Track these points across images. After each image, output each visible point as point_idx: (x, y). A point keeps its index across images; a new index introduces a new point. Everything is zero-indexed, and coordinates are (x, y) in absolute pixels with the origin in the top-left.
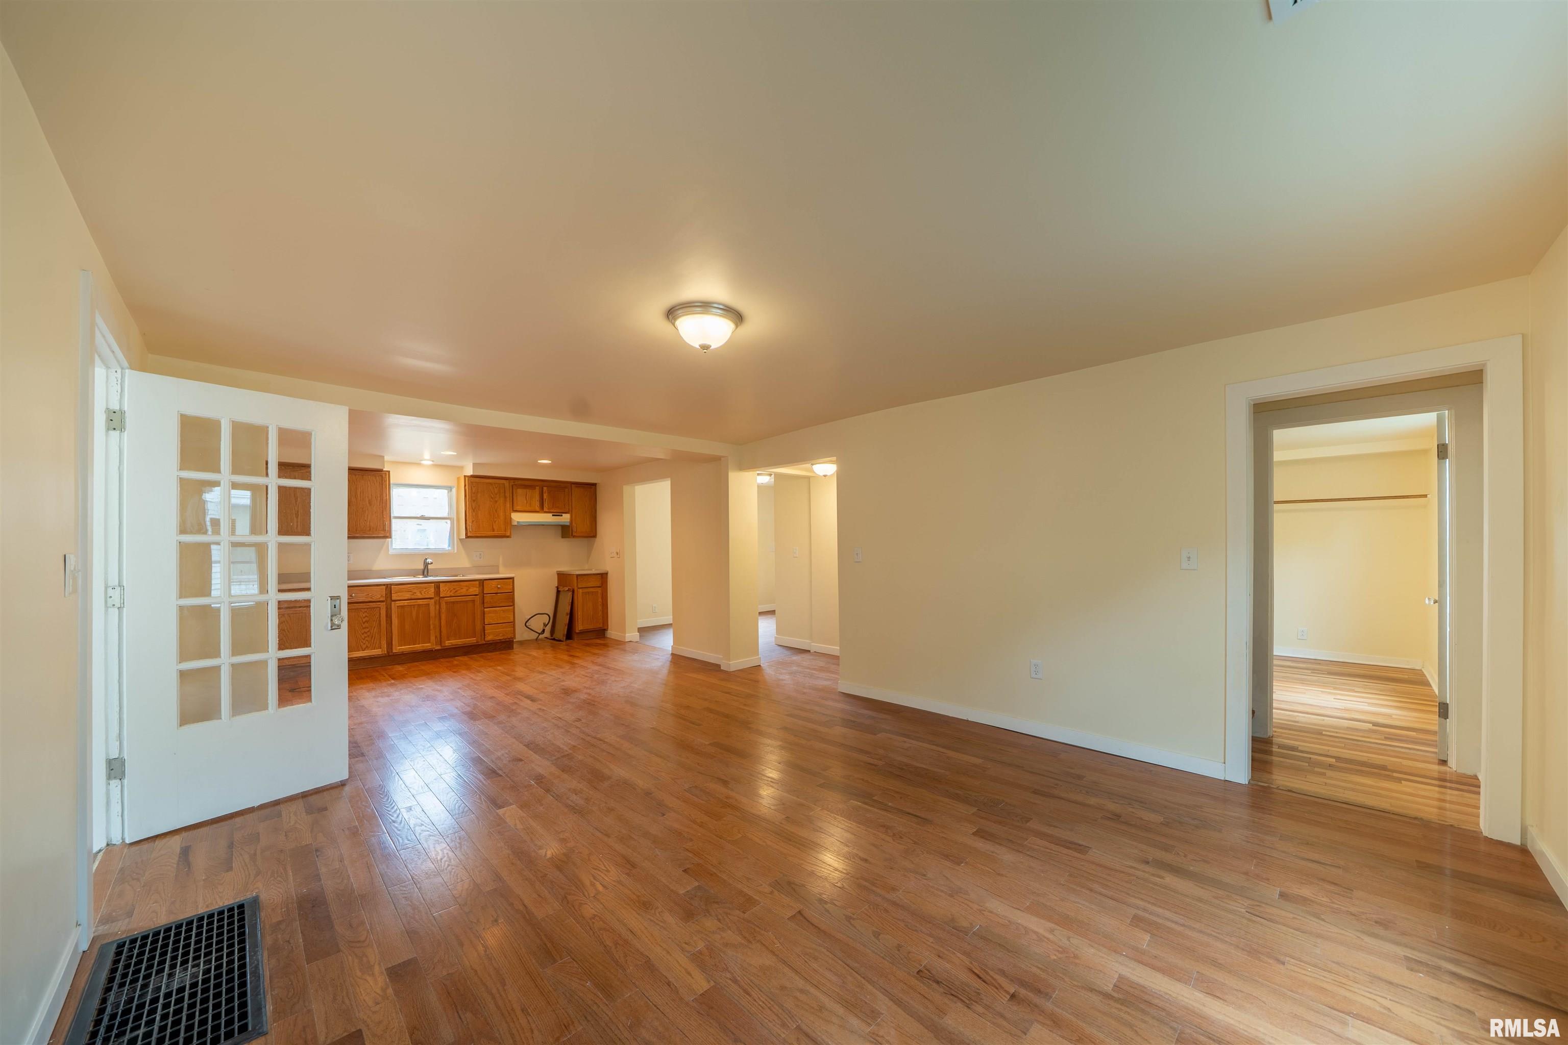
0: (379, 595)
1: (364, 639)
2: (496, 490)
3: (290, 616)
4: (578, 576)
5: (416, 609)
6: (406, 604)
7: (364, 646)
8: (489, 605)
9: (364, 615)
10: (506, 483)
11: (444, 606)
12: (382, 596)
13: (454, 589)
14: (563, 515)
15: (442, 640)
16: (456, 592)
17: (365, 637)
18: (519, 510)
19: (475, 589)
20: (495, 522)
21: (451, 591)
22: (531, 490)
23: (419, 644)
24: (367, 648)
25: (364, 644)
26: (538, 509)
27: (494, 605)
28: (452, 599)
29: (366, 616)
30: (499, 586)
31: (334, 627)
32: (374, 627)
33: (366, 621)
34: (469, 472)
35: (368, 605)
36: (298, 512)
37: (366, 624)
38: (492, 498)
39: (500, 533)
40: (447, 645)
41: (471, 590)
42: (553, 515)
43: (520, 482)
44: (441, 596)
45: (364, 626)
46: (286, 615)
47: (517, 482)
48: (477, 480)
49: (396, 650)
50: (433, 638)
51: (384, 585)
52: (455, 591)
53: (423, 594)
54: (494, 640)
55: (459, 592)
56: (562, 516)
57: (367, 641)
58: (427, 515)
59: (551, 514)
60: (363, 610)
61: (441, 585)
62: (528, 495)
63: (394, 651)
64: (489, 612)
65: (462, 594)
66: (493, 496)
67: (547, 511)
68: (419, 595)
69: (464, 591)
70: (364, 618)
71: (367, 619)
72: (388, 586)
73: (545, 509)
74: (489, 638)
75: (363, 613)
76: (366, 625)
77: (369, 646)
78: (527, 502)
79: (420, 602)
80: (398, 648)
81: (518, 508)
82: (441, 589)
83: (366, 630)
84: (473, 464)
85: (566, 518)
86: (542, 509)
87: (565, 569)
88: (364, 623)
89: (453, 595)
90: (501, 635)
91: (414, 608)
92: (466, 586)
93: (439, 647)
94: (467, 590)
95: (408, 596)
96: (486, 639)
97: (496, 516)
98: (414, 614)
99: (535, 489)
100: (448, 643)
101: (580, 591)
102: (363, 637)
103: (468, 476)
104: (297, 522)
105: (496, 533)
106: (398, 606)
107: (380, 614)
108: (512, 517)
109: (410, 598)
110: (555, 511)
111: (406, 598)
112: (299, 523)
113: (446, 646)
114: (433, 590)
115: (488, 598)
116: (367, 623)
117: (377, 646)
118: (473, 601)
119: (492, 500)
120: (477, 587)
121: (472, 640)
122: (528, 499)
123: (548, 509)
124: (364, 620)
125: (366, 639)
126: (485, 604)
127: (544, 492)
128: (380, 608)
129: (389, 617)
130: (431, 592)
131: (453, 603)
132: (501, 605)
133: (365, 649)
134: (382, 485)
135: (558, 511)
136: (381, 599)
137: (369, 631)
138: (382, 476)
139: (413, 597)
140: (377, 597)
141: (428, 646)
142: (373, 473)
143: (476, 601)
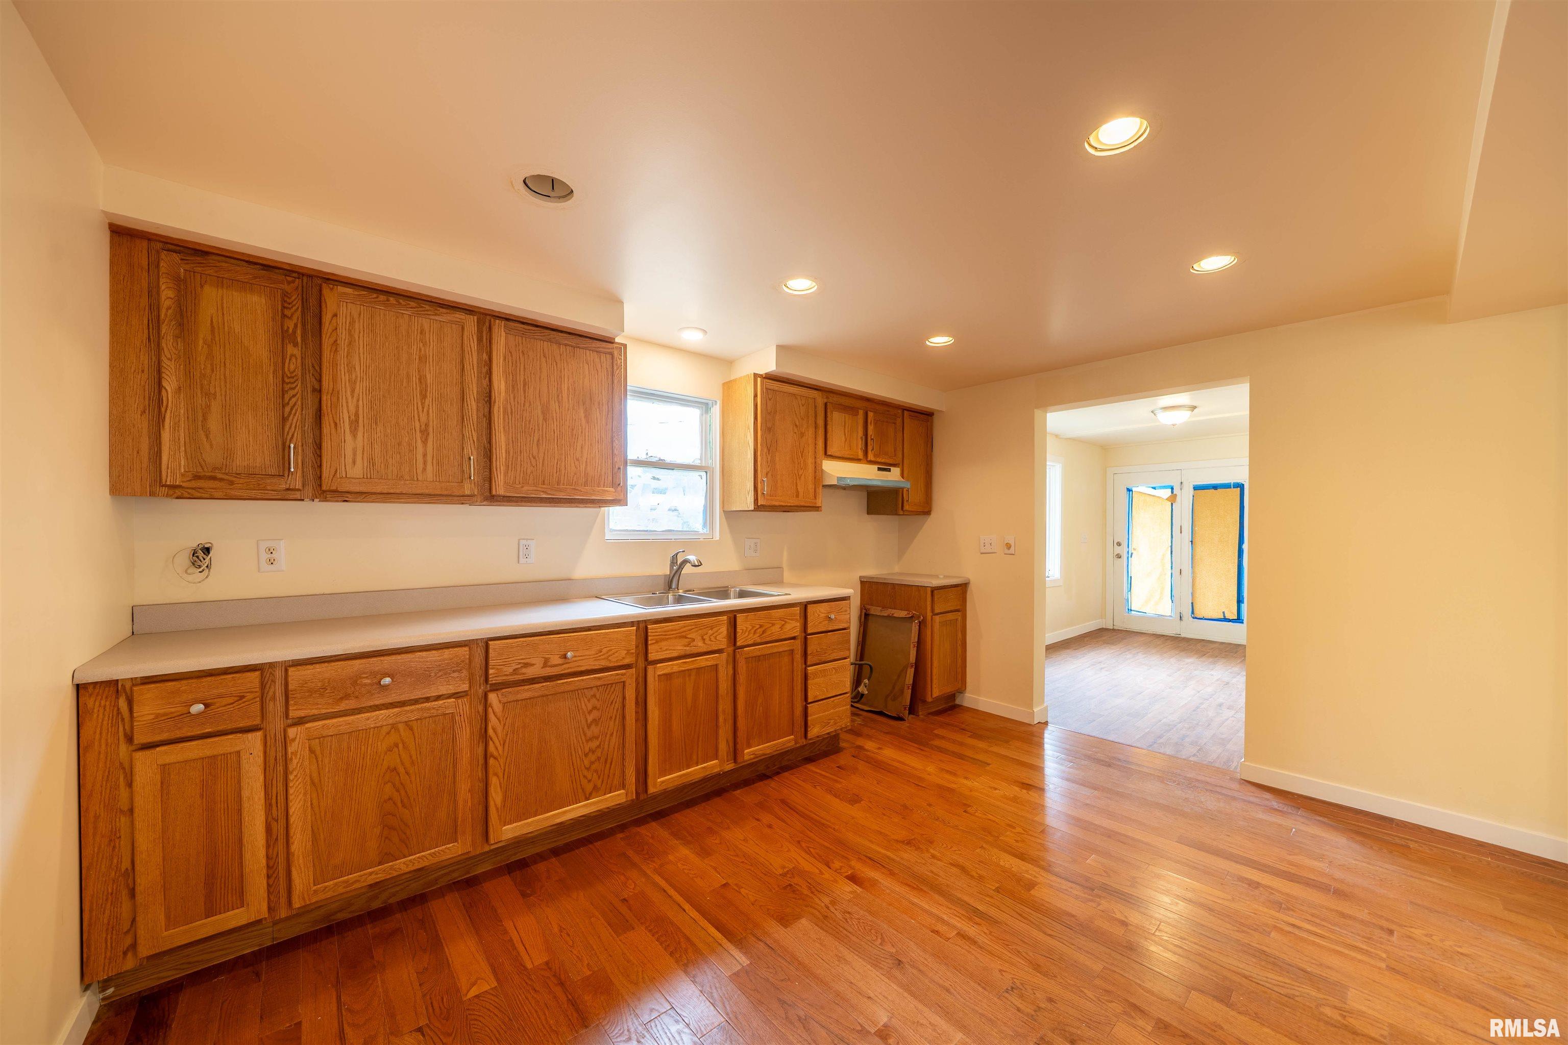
1: (588, 769)
3: (411, 729)
4: (934, 590)
5: (692, 678)
6: (676, 669)
7: (589, 787)
8: (815, 660)
9: (590, 707)
12: (627, 653)
13: (761, 626)
14: (892, 468)
15: (739, 746)
16: (764, 632)
17: (592, 763)
18: (835, 454)
19: (793, 623)
20: (799, 478)
21: (755, 632)
22: (852, 414)
23: (697, 764)
24: (596, 790)
25: (589, 781)
26: (861, 455)
27: (824, 659)
28: (755, 650)
29: (595, 708)
30: (829, 615)
32: (612, 735)
33: (594, 720)
34: (768, 364)
35: (599, 678)
36: (427, 425)
37: (593, 727)
38: (796, 426)
39: (806, 500)
40: (746, 758)
41: (788, 627)
42: (879, 469)
43: (836, 398)
44: (739, 644)
45: (589, 734)
46: (401, 727)
47: (833, 397)
48: (783, 386)
49: (655, 785)
50: (722, 746)
51: (632, 624)
52: (760, 630)
53: (707, 642)
54: (821, 736)
55: (769, 632)
56: (889, 470)
57: (596, 771)
58: (669, 458)
59: (876, 467)
60: (589, 693)
61: (739, 617)
62: (848, 423)
63: (651, 789)
64: (813, 675)
65: (774, 638)
66: (796, 421)
67: (873, 459)
68: (700, 644)
69: (774, 630)
70: (590, 712)
71: (595, 714)
72: (640, 627)
73: (870, 456)
75: (589, 701)
76: (595, 730)
77: (599, 783)
78: (845, 440)
79: (703, 661)
80: (658, 781)
81: (833, 450)
82: (739, 629)
83: (594, 744)
84: (778, 346)
85: (893, 476)
87: (871, 572)
88: (589, 726)
89: (759, 640)
90: (833, 722)
91: (690, 675)
92: (781, 619)
93: (733, 766)
94: (780, 627)
96: (810, 735)
97: (802, 464)
98: (689, 692)
99: (857, 414)
100: (749, 753)
101: (937, 619)
102: (587, 763)
103: (761, 376)
104: (425, 455)
105: (801, 500)
106: (659, 676)
107: (624, 698)
108: (824, 468)
109: (683, 653)
110: (883, 461)
111: (675, 654)
112: (429, 458)
113: (744, 762)
114: (724, 630)
115: (810, 644)
116: (597, 725)
117: (617, 782)
118: (790, 651)
119: (796, 430)
120: (796, 620)
121: (787, 741)
122: (846, 432)
123: (875, 456)
124: (590, 719)
125: (594, 767)
126: (809, 657)
127: (869, 422)
128: (624, 682)
129: (642, 703)
130: (722, 636)
131: (759, 658)
132: (834, 656)
133: (591, 794)
134: (613, 375)
136: (626, 661)
137: (599, 747)
138: (612, 354)
139: (689, 650)
140: (618, 656)
141: (713, 767)
142: (598, 344)
143: (796, 652)
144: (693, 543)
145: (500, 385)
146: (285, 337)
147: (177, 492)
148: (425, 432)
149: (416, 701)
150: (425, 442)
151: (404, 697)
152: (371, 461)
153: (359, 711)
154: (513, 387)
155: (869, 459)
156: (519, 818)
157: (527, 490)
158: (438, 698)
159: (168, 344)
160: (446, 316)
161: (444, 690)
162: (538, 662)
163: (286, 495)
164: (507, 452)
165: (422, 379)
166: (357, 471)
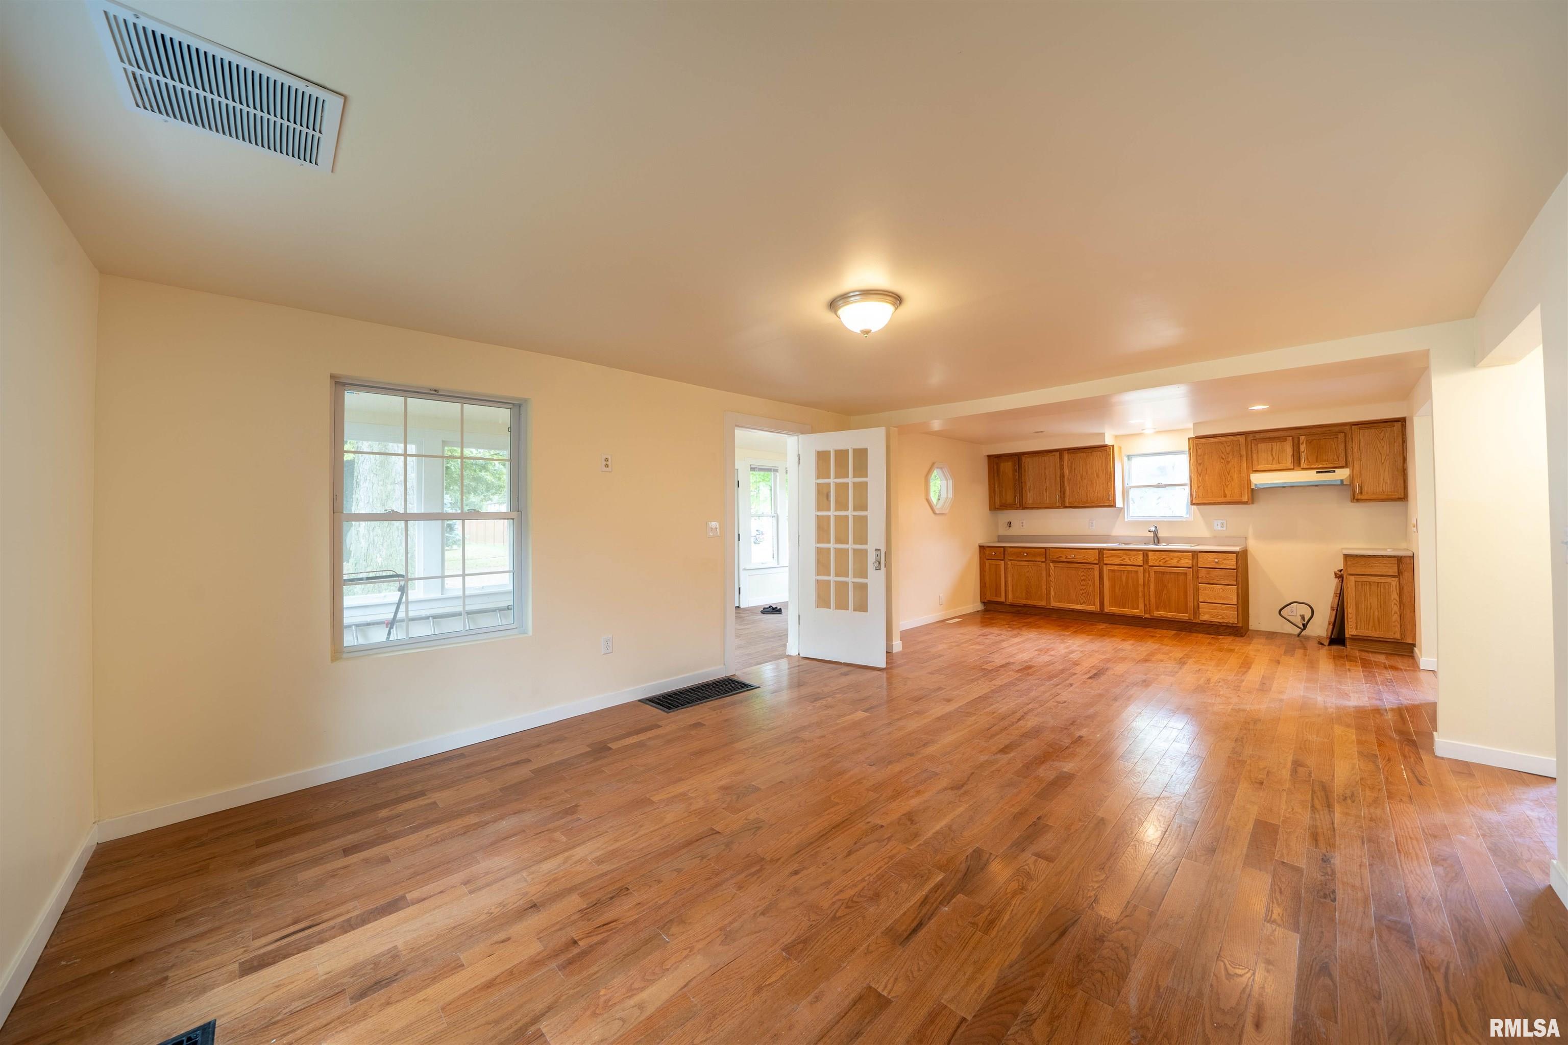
0: (1093, 558)
1: (1080, 594)
2: (1228, 449)
5: (1125, 574)
6: (1116, 569)
7: (1082, 601)
8: (1204, 581)
9: (1081, 574)
10: (1242, 439)
11: (1152, 574)
12: (1095, 559)
13: (1164, 559)
14: (1336, 470)
15: (1151, 609)
16: (1166, 562)
17: (1083, 593)
18: (1261, 469)
19: (1187, 561)
20: (1227, 487)
21: (1160, 561)
22: (1278, 443)
23: (1128, 608)
24: (1084, 602)
25: (1082, 599)
26: (1291, 466)
27: (1215, 581)
28: (1161, 569)
29: (1083, 575)
30: (1216, 560)
31: (878, 568)
32: (1090, 586)
33: (1083, 580)
35: (1085, 566)
38: (1223, 459)
39: (1237, 499)
40: (1155, 615)
41: (1182, 561)
42: (1317, 472)
43: (1262, 435)
44: (1149, 564)
45: (1081, 584)
47: (1257, 436)
48: (1203, 441)
49: (1107, 609)
50: (1141, 606)
51: (1098, 549)
53: (1133, 560)
54: (1211, 622)
55: (1169, 562)
56: (1334, 471)
57: (1085, 597)
58: (1163, 483)
59: (1315, 471)
60: (1082, 570)
61: (1150, 554)
62: (1274, 450)
63: (1106, 611)
64: (1205, 589)
65: (1173, 565)
66: (1224, 457)
67: (1309, 467)
68: (1129, 561)
69: (1174, 562)
70: (1081, 576)
72: (1101, 551)
73: (1303, 465)
74: (1205, 617)
76: (1084, 582)
77: (1086, 601)
78: (1274, 459)
79: (1129, 568)
80: (1108, 609)
81: (1260, 467)
82: (1150, 558)
83: (1084, 587)
84: (1198, 423)
85: (1342, 474)
86: (1297, 463)
88: (1081, 581)
89: (1162, 565)
90: (1220, 617)
91: (1123, 573)
92: (1179, 557)
93: (1147, 616)
94: (1178, 561)
95: (1118, 561)
96: (1199, 618)
97: (1229, 479)
98: (1124, 578)
100: (1157, 614)
103: (1192, 438)
104: (1047, 496)
105: (1228, 499)
106: (1109, 570)
107: (1094, 574)
108: (1251, 478)
109: (1120, 563)
110: (1319, 466)
111: (1116, 563)
113: (1155, 617)
114: (1141, 557)
115: (1202, 573)
117: (1092, 603)
118: (1186, 574)
119: (1223, 461)
120: (1189, 559)
121: (1184, 616)
122: (1275, 455)
123: (1306, 464)
124: (1082, 578)
126: (1199, 579)
127: (1300, 441)
128: (1094, 569)
129: (1101, 578)
130: (1139, 560)
131: (1163, 573)
132: (1223, 582)
133: (1082, 605)
134: (1107, 458)
135: (1325, 466)
136: (1095, 562)
137: (1085, 589)
138: (1106, 451)
139: (1123, 563)
140: (1092, 560)
141: (1137, 612)
142: (1100, 449)
143: (1188, 574)
144: (1172, 523)
145: (1066, 471)
146: (1015, 471)
147: (998, 509)
148: (1046, 489)
149: (1033, 561)
150: (1046, 492)
151: (1030, 559)
152: (1034, 499)
153: (1021, 561)
154: (1070, 471)
155: (1302, 467)
156: (1059, 602)
157: (1076, 504)
158: (1039, 561)
159: (996, 478)
160: (1050, 454)
161: (1039, 560)
162: (1064, 556)
163: (1017, 509)
164: (1069, 492)
165: (1045, 474)
166: (1030, 502)
